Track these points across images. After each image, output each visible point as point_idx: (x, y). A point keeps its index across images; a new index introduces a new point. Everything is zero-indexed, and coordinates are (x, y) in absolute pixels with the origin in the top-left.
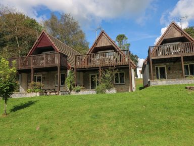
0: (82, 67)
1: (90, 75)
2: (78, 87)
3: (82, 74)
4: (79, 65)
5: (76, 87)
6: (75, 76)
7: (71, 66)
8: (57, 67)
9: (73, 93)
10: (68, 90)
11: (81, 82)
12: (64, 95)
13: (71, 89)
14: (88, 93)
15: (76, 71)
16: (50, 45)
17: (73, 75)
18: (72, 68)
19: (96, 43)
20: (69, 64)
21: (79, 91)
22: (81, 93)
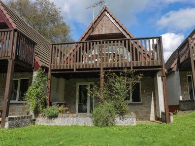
0: (64, 66)
1: (78, 84)
2: (54, 109)
3: (62, 81)
4: (59, 63)
5: (49, 108)
6: (48, 83)
7: (41, 64)
8: (7, 61)
9: (41, 121)
10: (32, 113)
11: (61, 97)
12: (18, 126)
13: (37, 112)
14: (75, 123)
15: (52, 74)
16: (3, 21)
17: (44, 82)
18: (43, 67)
19: (92, 28)
20: (37, 59)
21: (56, 116)
22: (57, 122)
